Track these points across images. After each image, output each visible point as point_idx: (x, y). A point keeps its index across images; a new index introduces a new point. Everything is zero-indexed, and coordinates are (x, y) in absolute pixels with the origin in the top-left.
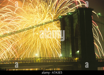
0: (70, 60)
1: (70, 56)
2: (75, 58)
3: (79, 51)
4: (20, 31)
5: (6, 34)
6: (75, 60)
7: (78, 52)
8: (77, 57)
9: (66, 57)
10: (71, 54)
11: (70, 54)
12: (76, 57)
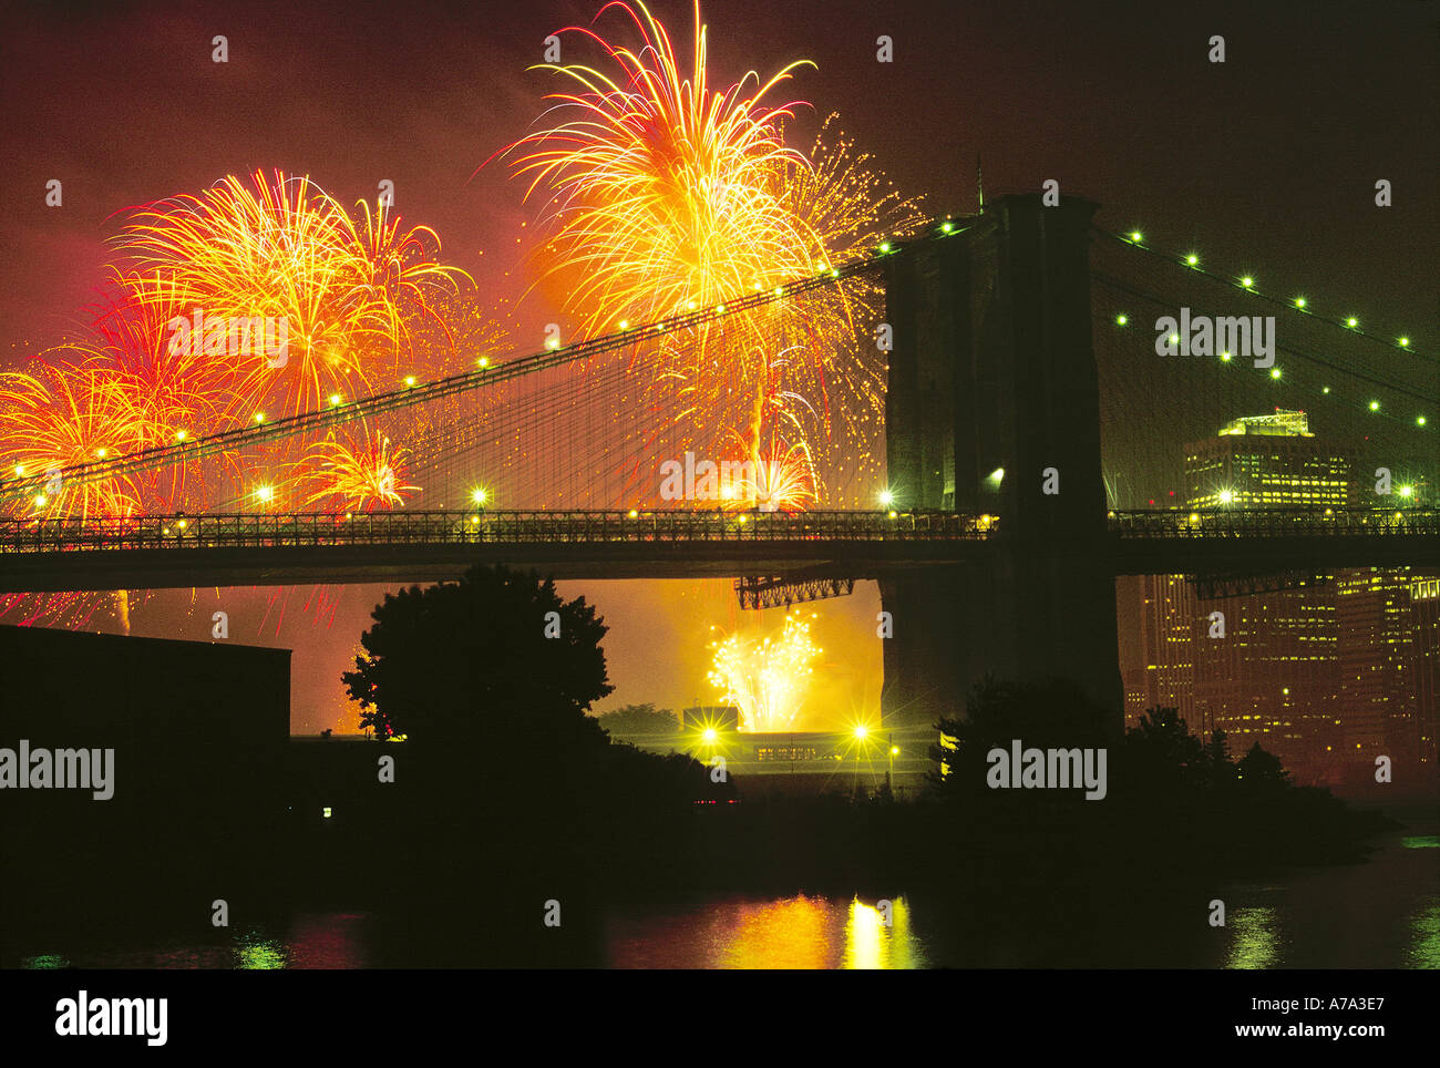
0: (944, 532)
1: (947, 505)
2: (978, 516)
3: (1006, 474)
4: (625, 339)
5: (537, 357)
6: (976, 531)
7: (998, 476)
8: (991, 514)
9: (915, 512)
10: (949, 489)
11: (943, 489)
12: (983, 513)
